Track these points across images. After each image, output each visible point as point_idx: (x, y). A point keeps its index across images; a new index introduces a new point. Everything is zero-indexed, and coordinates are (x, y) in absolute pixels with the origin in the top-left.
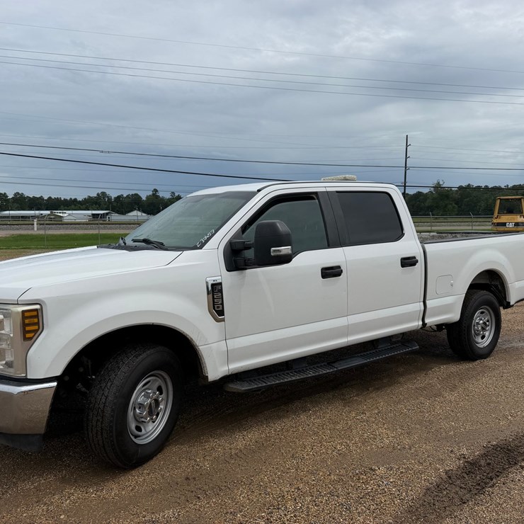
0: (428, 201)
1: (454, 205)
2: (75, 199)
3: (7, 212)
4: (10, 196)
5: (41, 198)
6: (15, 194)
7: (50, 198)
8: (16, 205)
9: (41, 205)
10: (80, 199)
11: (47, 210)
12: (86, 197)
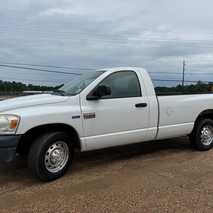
0: (195, 88)
1: (206, 90)
2: (52, 87)
3: (26, 92)
4: (27, 85)
5: (39, 86)
6: (29, 85)
7: (42, 86)
8: (29, 89)
9: (39, 89)
10: (54, 87)
11: (41, 91)
12: (56, 86)
